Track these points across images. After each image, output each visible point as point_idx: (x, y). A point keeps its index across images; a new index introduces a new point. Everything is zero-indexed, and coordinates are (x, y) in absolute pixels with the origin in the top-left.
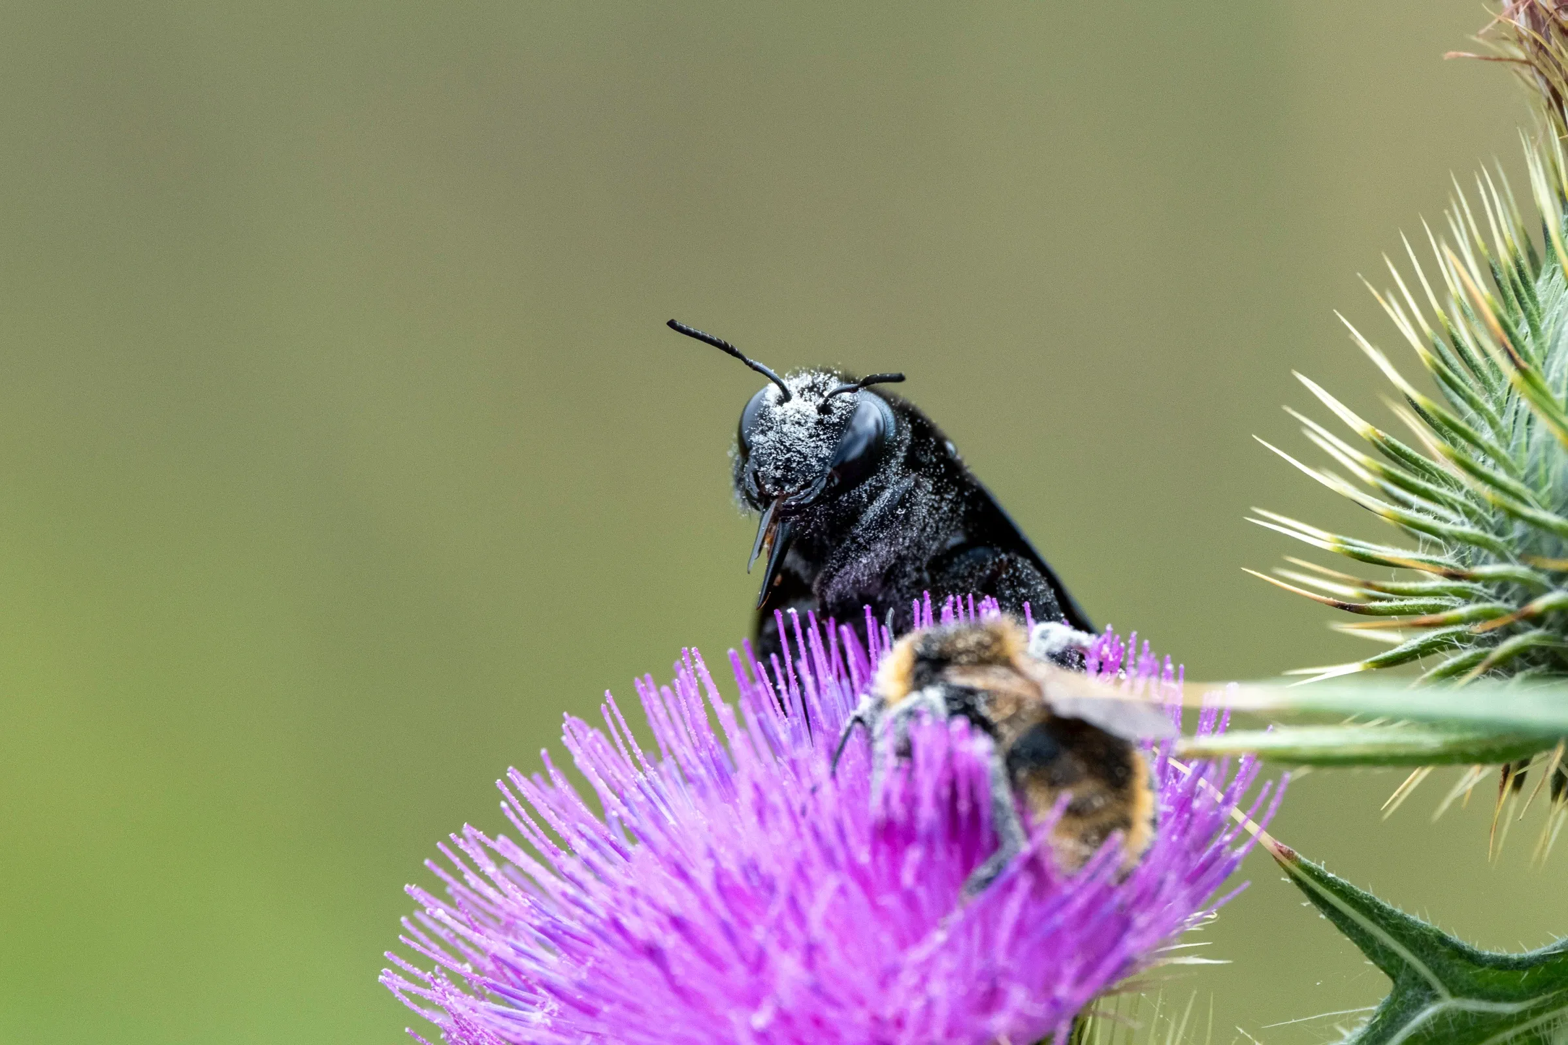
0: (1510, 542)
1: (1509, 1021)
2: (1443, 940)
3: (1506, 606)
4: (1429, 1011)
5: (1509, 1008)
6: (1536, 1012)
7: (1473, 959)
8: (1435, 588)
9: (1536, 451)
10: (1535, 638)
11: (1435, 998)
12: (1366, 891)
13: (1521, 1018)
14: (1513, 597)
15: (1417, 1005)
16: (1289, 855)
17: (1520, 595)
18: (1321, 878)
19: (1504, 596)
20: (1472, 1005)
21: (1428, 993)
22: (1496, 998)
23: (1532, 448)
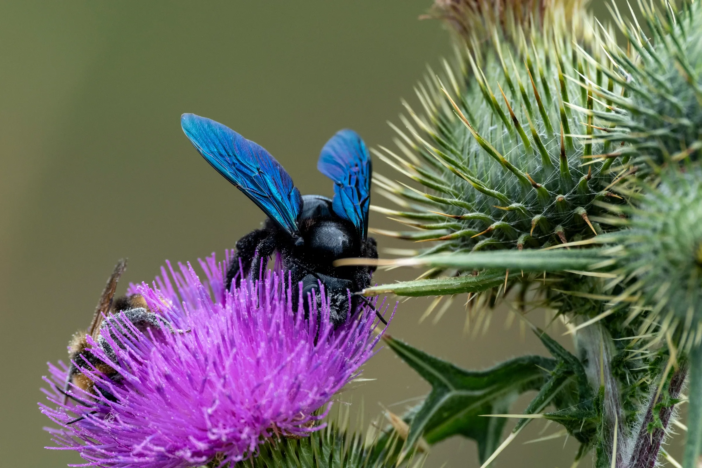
0: (473, 204)
1: (479, 398)
2: (452, 367)
3: (474, 230)
4: (447, 397)
5: (478, 393)
6: (490, 393)
7: (464, 374)
8: (444, 225)
9: (482, 167)
10: (488, 241)
11: (449, 391)
12: (421, 349)
13: (484, 396)
14: (477, 226)
15: (442, 394)
16: (389, 337)
17: (480, 225)
18: (403, 346)
19: (473, 226)
20: (464, 393)
21: (446, 389)
22: (473, 389)
23: (479, 167)
